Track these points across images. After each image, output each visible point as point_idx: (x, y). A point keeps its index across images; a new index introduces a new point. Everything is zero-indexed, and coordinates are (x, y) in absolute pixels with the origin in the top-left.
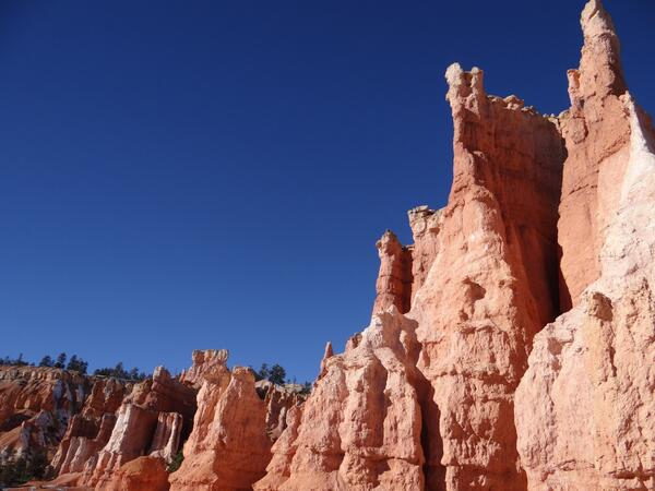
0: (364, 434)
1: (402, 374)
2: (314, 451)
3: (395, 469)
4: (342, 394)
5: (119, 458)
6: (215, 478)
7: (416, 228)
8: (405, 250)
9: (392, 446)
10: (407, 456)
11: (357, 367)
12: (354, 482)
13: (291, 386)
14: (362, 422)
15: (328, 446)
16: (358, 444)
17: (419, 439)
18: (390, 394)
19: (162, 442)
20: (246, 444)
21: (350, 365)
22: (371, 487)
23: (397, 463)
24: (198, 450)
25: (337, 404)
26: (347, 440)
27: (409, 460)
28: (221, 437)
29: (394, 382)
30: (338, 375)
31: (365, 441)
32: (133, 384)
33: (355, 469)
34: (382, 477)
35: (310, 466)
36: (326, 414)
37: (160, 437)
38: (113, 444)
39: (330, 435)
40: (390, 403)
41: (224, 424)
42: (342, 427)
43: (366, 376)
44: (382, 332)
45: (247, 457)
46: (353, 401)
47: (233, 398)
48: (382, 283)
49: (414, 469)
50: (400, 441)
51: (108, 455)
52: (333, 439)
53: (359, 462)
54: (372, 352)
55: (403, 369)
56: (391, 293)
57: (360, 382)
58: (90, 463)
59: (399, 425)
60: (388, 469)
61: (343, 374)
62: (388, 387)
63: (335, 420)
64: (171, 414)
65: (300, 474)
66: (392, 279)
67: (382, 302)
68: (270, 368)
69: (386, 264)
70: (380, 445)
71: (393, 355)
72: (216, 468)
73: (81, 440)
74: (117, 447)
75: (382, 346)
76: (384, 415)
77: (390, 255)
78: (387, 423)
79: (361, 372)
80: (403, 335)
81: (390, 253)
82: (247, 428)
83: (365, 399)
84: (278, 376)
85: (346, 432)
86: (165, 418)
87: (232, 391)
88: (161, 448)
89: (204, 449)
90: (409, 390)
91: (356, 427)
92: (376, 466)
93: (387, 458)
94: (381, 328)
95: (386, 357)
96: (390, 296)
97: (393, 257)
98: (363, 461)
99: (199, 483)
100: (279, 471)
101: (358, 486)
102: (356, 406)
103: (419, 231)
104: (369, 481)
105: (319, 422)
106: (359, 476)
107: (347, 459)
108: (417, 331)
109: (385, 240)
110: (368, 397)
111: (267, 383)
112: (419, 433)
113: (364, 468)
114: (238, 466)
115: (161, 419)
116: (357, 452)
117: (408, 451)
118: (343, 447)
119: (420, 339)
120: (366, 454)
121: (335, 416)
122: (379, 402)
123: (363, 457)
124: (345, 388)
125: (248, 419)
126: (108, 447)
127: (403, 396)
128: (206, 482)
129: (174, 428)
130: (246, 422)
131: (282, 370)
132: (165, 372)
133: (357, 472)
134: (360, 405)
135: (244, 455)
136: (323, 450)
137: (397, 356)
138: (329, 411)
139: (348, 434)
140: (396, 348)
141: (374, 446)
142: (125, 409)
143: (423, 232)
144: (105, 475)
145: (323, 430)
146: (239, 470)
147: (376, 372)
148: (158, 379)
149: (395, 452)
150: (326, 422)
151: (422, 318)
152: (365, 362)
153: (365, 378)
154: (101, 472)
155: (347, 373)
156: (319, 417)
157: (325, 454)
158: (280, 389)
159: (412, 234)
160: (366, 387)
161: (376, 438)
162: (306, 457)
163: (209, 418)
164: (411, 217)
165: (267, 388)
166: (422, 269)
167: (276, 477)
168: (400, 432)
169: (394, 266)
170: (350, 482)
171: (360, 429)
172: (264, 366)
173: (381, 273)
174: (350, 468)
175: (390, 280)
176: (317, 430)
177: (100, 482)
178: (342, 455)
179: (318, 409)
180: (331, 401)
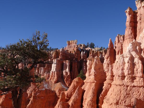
0: (130, 72)
1: (138, 58)
2: (119, 76)
3: (137, 79)
4: (124, 63)
5: (56, 73)
6: (96, 82)
7: (138, 7)
8: (134, 12)
9: (137, 74)
10: (140, 76)
11: (127, 57)
12: (128, 82)
13: (97, 48)
14: (129, 70)
15: (122, 75)
16: (129, 74)
17: (143, 72)
18: (135, 63)
19: (66, 68)
20: (100, 73)
21: (125, 56)
22: (132, 83)
23: (138, 78)
24: (89, 75)
25: (123, 66)
26: (126, 73)
27: (141, 77)
28: (95, 73)
29: (136, 60)
30: (122, 59)
31: (130, 73)
32: (51, 51)
33: (128, 79)
34: (135, 81)
35: (118, 79)
36: (121, 68)
37: (65, 67)
38: (53, 69)
39: (122, 73)
40: (135, 65)
41: (95, 70)
42: (124, 71)
43: (130, 59)
44: (132, 48)
45: (101, 76)
46: (127, 65)
47: (96, 64)
48: (128, 24)
49: (142, 79)
50: (138, 73)
51: (53, 72)
52: (123, 73)
53: (129, 78)
54: (130, 53)
55: (138, 57)
56: (131, 26)
57: (128, 61)
58: (46, 74)
59: (138, 70)
60: (136, 79)
61: (124, 59)
62: (135, 61)
63: (123, 69)
64: (67, 61)
65: (116, 81)
66: (131, 22)
67: (128, 29)
68: (90, 44)
69: (128, 18)
70: (134, 74)
71: (135, 53)
72: (95, 80)
73: (42, 68)
74: (54, 70)
75: (132, 51)
76: (134, 68)
77: (130, 15)
78: (135, 69)
79: (128, 58)
80: (138, 47)
81: (129, 14)
82: (100, 70)
83: (129, 65)
84: (92, 46)
85: (125, 72)
86: (65, 62)
87: (96, 62)
88: (66, 69)
89: (91, 75)
90: (140, 62)
91: (128, 71)
92: (133, 79)
93: (135, 77)
94: (132, 47)
95: (134, 54)
96: (130, 27)
97: (131, 15)
98: (130, 78)
99: (92, 83)
100: (109, 79)
101: (129, 83)
102: (128, 66)
103: (139, 7)
104: (132, 82)
105: (119, 70)
106: (129, 81)
107: (126, 78)
108: (141, 45)
109: (128, 10)
110: (130, 64)
111: (89, 48)
112: (143, 71)
113: (130, 79)
114: (99, 78)
115: (64, 62)
116: (129, 76)
117: (140, 75)
118: (125, 75)
119: (142, 48)
120: (131, 76)
121: (123, 68)
122: (133, 65)
123: (130, 77)
124: (124, 62)
125: (100, 68)
126: (52, 70)
127: (139, 63)
128: (94, 82)
129: (68, 64)
130: (99, 69)
131: (93, 44)
132: (63, 50)
133: (129, 80)
134: (129, 66)
135: (100, 76)
136: (121, 76)
137: (136, 53)
138: (121, 67)
139: (126, 72)
140: (136, 51)
141: (132, 74)
142: (55, 60)
143: (140, 7)
144: (53, 77)
145: (120, 72)
146: (99, 79)
147: (132, 58)
148: (61, 52)
149: (137, 75)
150: (121, 70)
151: (142, 42)
152: (129, 56)
153: (129, 60)
154: (52, 76)
155: (124, 58)
156: (119, 69)
157: (121, 77)
158: (93, 50)
159: (137, 8)
160: (130, 62)
161: (133, 72)
162: (117, 77)
163: (90, 68)
164: (136, 3)
165: (89, 50)
166: (140, 19)
167: (109, 80)
168: (138, 71)
169: (131, 18)
170: (127, 82)
171: (129, 71)
172: (88, 43)
173: (127, 21)
174: (127, 79)
175: (130, 23)
176: (119, 72)
177: (52, 79)
178: (125, 77)
179: (119, 67)
180: (121, 65)
